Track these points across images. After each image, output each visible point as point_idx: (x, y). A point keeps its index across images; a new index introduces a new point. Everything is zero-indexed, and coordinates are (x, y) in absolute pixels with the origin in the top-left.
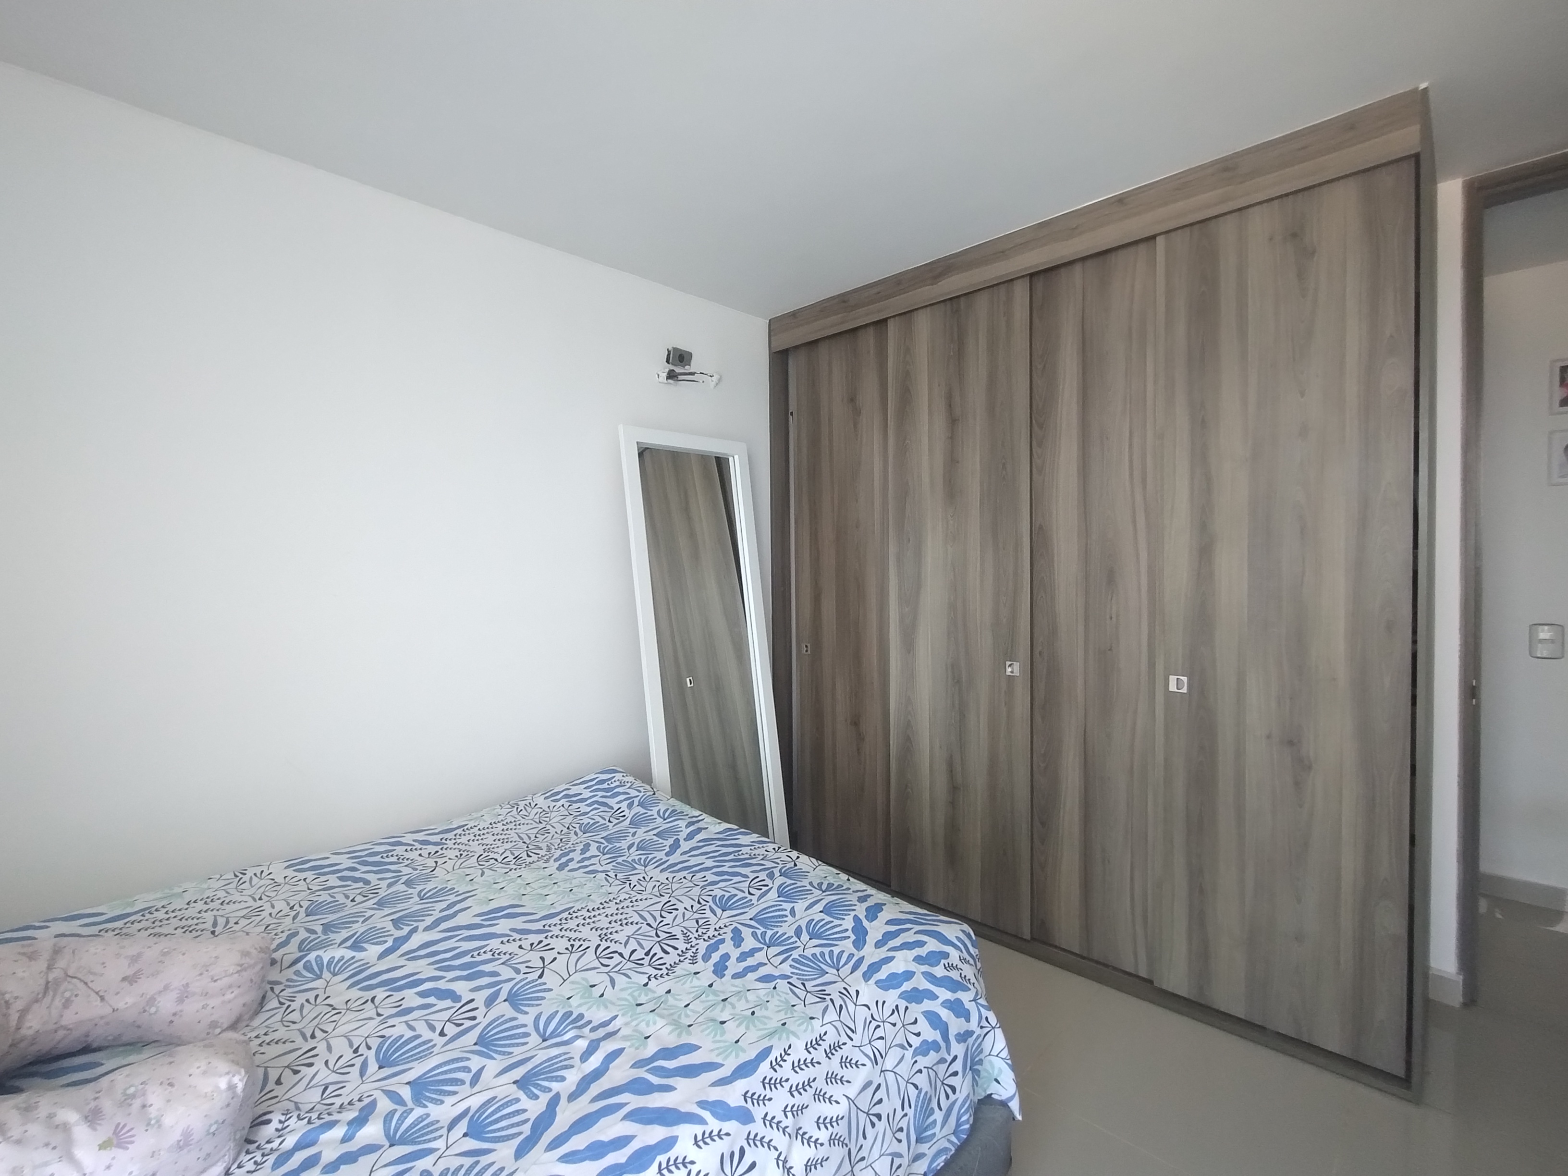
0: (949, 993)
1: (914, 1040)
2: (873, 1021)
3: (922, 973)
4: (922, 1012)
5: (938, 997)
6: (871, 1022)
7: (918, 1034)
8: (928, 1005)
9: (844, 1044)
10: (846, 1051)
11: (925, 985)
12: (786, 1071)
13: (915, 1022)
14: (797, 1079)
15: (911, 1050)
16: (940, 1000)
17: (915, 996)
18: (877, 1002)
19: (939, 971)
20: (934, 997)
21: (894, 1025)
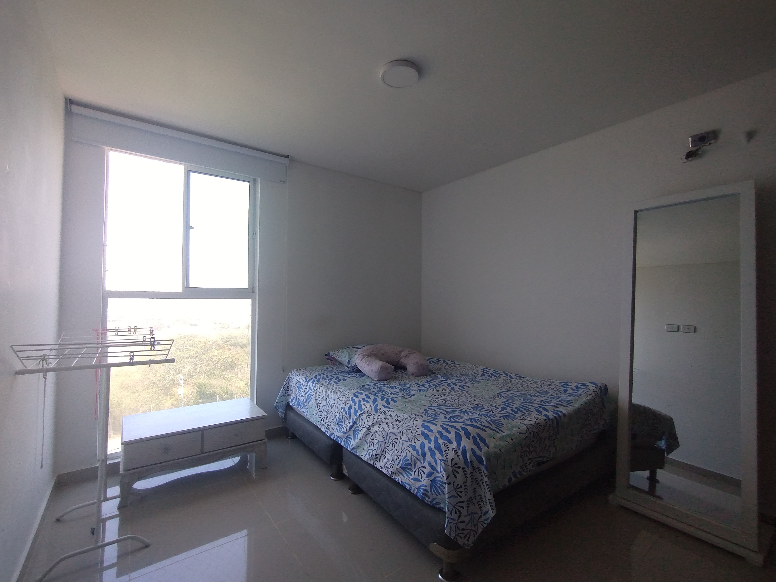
0: (433, 447)
1: (413, 442)
2: (411, 428)
3: (436, 435)
4: (423, 441)
5: (430, 444)
6: (411, 427)
7: (415, 443)
8: (426, 442)
9: (401, 423)
10: (399, 424)
11: (432, 439)
12: (389, 414)
13: (419, 440)
14: (388, 417)
15: (410, 443)
16: (430, 445)
17: (426, 437)
18: (417, 426)
19: (441, 441)
20: (430, 442)
21: (412, 433)
